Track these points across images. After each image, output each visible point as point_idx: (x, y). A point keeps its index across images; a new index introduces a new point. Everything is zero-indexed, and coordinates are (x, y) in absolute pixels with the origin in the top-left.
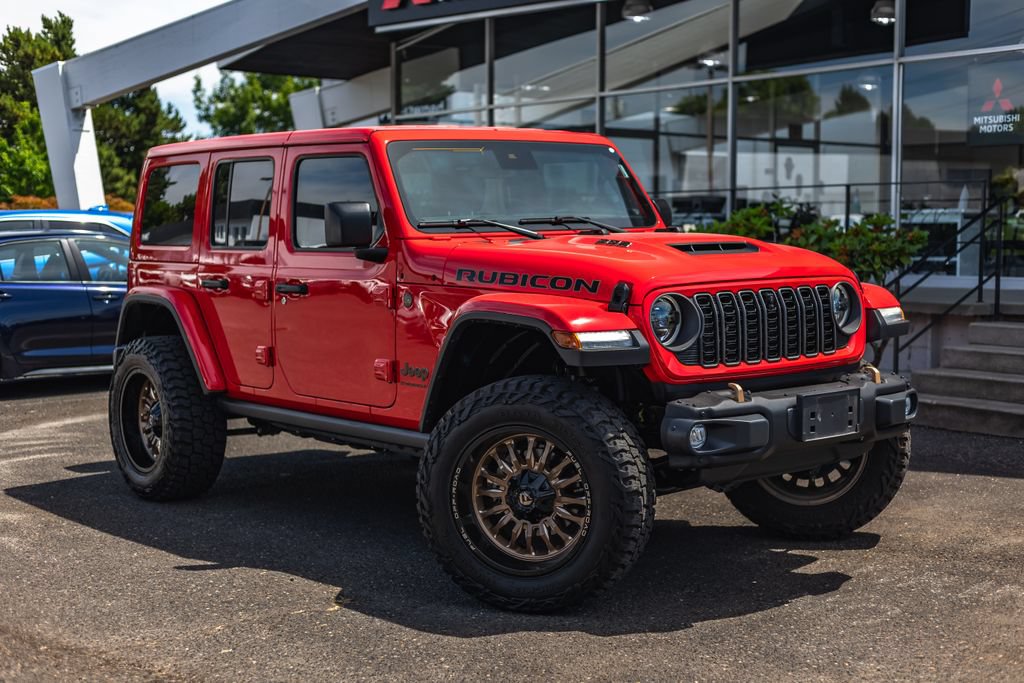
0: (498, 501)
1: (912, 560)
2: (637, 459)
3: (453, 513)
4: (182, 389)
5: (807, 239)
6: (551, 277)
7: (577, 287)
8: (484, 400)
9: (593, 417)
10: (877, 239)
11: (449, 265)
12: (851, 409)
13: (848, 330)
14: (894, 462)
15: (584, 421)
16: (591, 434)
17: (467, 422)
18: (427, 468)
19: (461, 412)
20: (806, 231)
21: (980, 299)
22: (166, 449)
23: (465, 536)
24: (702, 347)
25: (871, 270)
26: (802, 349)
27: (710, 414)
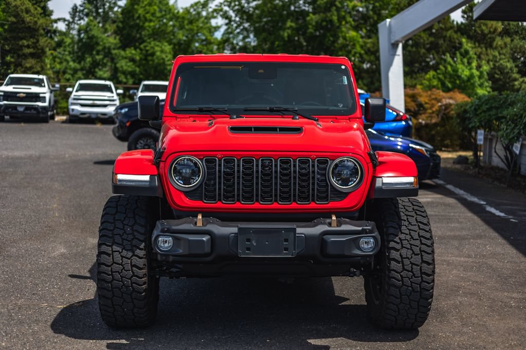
12: (287, 241)
24: (203, 190)
26: (294, 198)
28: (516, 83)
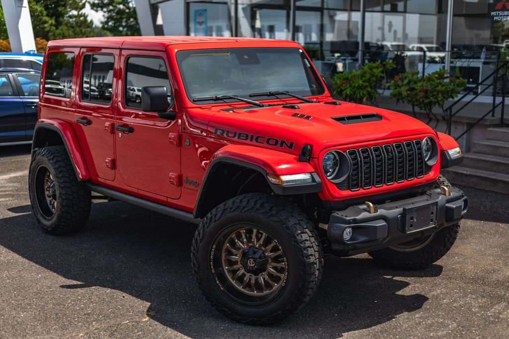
0: (236, 262)
1: (461, 285)
2: (313, 244)
3: (211, 269)
4: (67, 177)
5: (403, 81)
6: (267, 138)
7: (282, 145)
8: (229, 209)
9: (289, 221)
10: (440, 83)
11: (210, 123)
12: (432, 213)
13: (431, 163)
14: (452, 230)
15: (284, 224)
16: (287, 231)
17: (218, 221)
18: (197, 245)
19: (216, 215)
20: (402, 77)
21: (493, 116)
22: (59, 209)
23: (218, 282)
24: (351, 180)
25: (436, 100)
26: (406, 176)
27: (355, 221)
28: (46, 25)
